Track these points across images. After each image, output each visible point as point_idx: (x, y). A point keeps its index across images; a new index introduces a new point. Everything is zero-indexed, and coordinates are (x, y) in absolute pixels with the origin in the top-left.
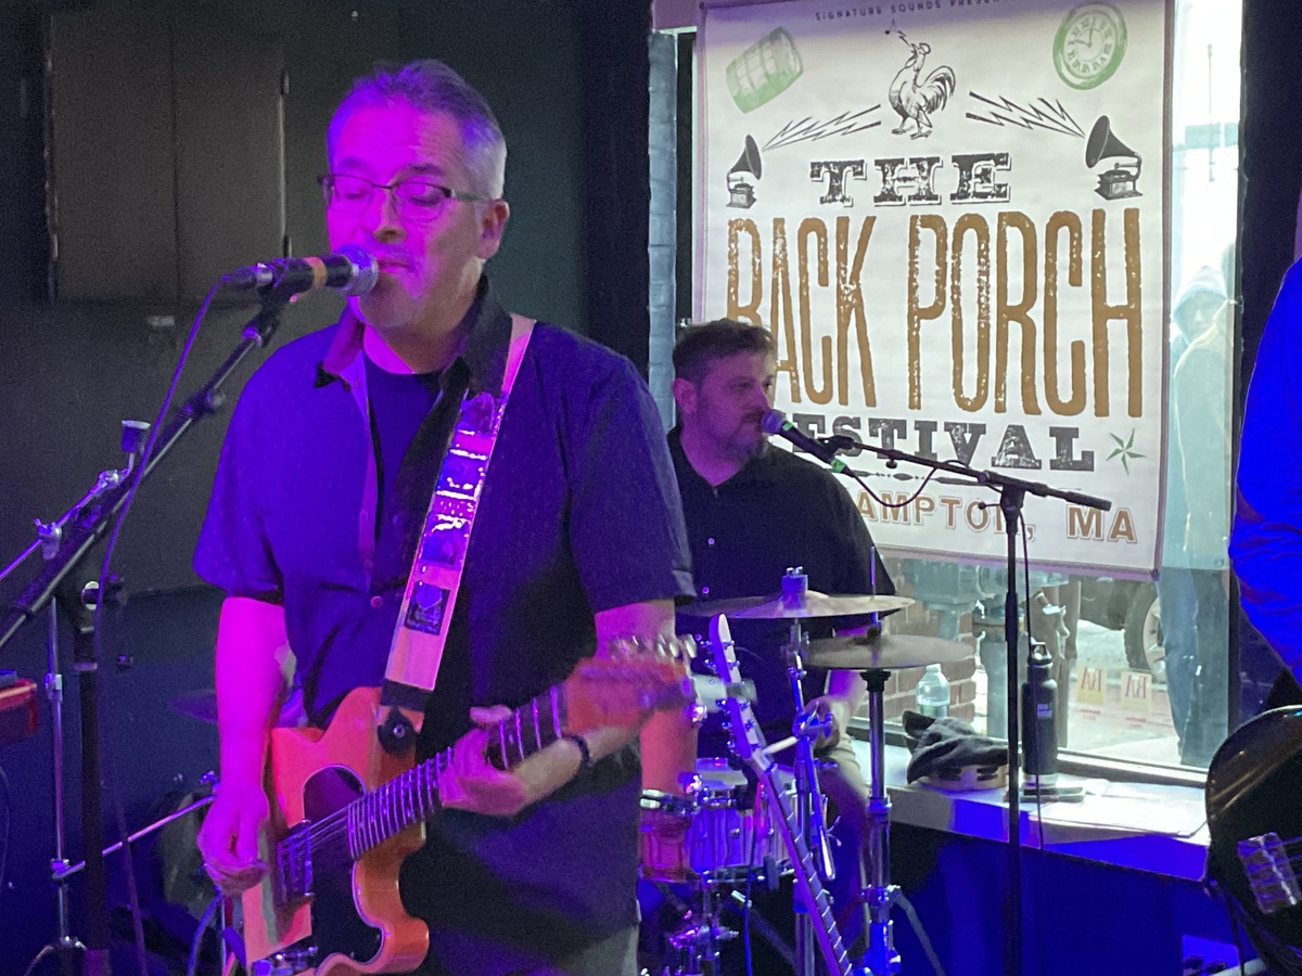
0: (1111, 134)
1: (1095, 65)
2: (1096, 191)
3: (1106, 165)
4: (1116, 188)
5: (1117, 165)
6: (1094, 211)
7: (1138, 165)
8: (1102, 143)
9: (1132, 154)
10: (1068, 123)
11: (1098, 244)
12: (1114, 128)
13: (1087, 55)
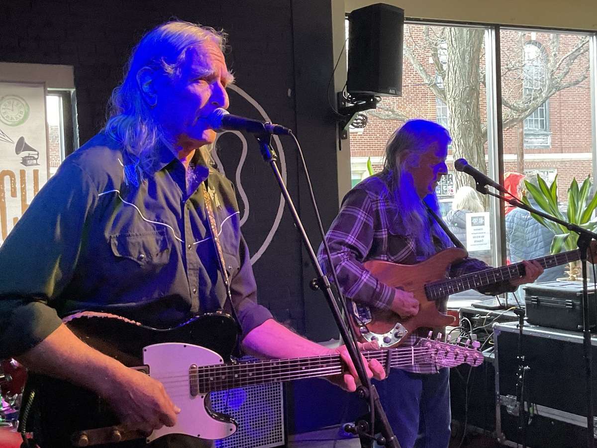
0: (25, 143)
1: (17, 118)
2: (21, 163)
3: (25, 154)
4: (29, 162)
5: (29, 154)
6: (21, 170)
7: (38, 154)
8: (21, 146)
9: (35, 151)
10: (6, 138)
11: (23, 181)
12: (27, 141)
13: (11, 114)
